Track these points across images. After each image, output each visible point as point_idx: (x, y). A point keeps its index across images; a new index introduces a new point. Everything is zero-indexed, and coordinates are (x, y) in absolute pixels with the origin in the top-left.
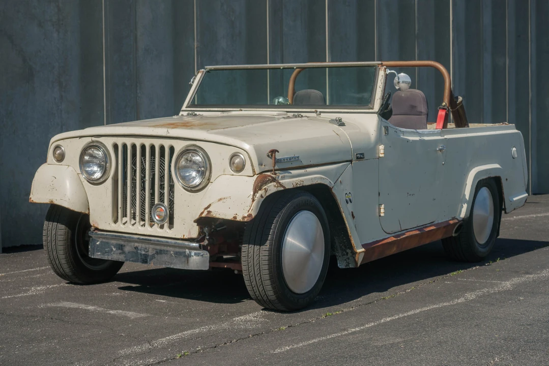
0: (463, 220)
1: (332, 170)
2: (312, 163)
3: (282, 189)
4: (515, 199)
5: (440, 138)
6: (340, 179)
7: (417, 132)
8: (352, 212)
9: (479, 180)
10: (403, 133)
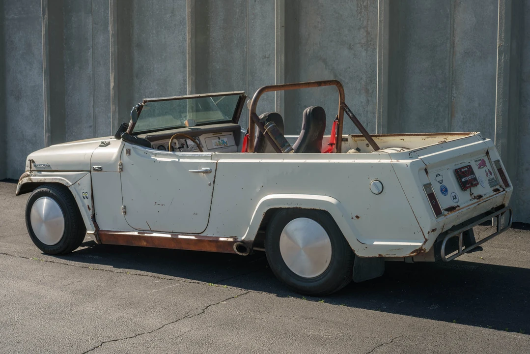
0: (242, 241)
1: (72, 175)
2: (58, 169)
3: (30, 181)
4: (375, 243)
5: (209, 161)
6: (78, 182)
7: (175, 155)
8: (88, 205)
9: (269, 208)
10: (156, 155)
